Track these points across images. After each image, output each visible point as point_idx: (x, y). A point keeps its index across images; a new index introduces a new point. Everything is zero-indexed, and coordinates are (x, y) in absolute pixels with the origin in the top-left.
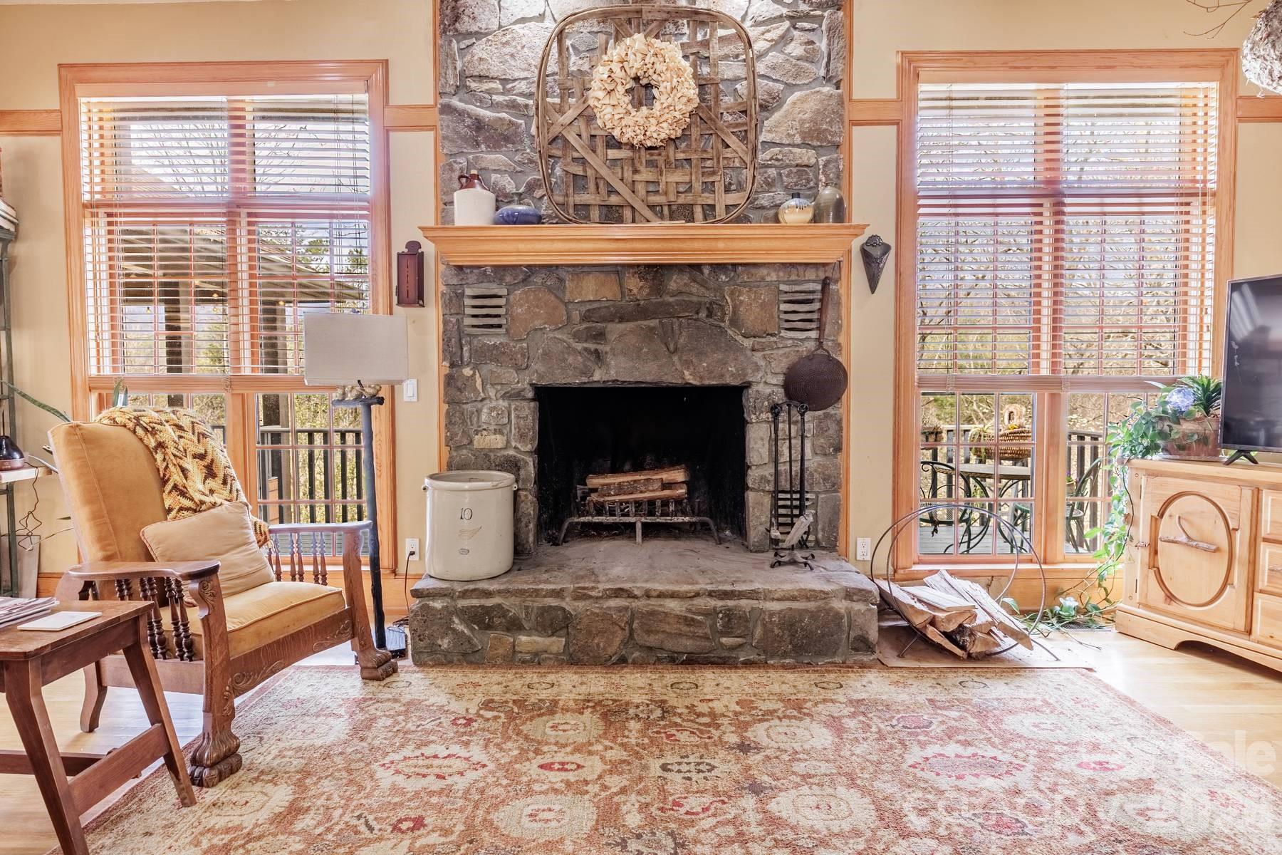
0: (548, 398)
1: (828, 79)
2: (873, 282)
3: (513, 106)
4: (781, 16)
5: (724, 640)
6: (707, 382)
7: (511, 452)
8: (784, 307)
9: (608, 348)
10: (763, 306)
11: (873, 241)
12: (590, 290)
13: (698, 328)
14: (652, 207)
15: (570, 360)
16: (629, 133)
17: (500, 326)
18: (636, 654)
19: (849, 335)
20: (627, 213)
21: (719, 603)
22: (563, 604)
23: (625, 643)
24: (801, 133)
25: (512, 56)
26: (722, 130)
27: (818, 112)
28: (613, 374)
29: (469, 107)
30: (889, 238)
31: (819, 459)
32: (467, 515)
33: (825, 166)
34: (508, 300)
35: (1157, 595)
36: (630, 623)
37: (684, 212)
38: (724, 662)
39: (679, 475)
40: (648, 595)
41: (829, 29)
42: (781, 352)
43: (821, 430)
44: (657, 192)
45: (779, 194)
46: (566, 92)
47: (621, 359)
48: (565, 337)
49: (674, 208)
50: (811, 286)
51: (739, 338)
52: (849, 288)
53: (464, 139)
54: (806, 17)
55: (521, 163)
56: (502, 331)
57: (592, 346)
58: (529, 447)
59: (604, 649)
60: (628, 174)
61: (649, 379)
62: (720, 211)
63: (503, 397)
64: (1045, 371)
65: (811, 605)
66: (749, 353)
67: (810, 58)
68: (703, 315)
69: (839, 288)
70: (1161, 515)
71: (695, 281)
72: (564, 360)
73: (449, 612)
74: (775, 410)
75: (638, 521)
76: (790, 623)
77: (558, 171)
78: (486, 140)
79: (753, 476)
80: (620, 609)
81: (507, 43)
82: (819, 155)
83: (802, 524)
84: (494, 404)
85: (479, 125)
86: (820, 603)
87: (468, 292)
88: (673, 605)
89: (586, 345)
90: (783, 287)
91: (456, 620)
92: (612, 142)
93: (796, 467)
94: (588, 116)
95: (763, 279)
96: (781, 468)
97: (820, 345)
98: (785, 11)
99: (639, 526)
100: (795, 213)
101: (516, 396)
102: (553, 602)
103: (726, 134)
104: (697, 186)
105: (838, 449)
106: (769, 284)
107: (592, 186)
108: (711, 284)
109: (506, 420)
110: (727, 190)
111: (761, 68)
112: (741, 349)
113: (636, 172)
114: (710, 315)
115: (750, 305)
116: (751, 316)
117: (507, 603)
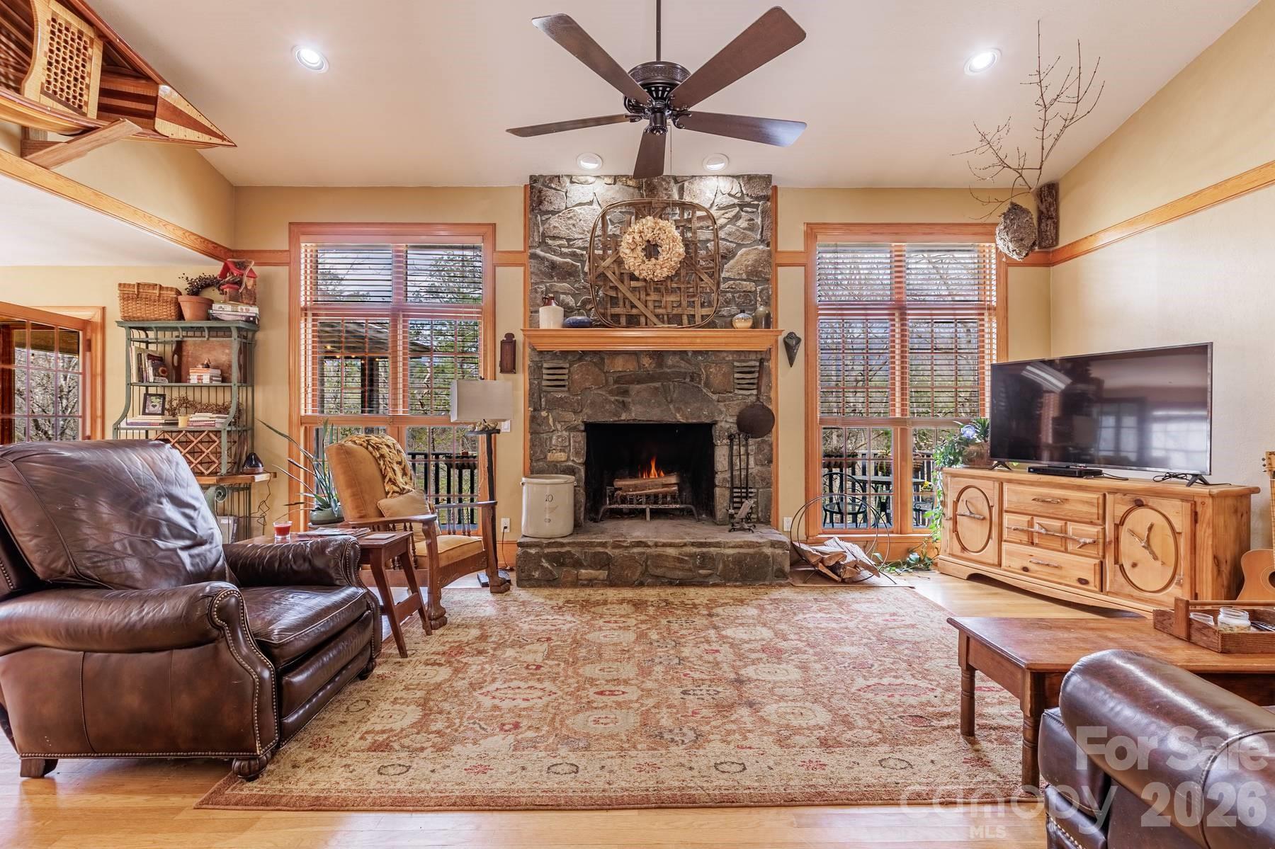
0: (594, 431)
1: (762, 241)
2: (791, 360)
3: (573, 255)
4: (734, 204)
5: (701, 571)
6: (690, 421)
7: (570, 463)
8: (737, 375)
9: (630, 400)
10: (724, 375)
11: (791, 335)
12: (619, 365)
13: (685, 388)
14: (657, 316)
15: (607, 407)
16: (644, 274)
17: (564, 386)
18: (649, 580)
19: (777, 392)
20: (643, 320)
21: (698, 550)
22: (606, 551)
23: (643, 574)
24: (746, 272)
25: (574, 225)
26: (699, 271)
27: (756, 260)
28: (633, 416)
29: (548, 255)
30: (800, 334)
31: (759, 468)
32: (550, 498)
33: (760, 292)
34: (569, 371)
35: (957, 548)
36: (646, 562)
37: (675, 320)
38: (702, 584)
39: (673, 479)
40: (656, 545)
41: (762, 212)
42: (735, 402)
43: (759, 450)
44: (660, 307)
45: (734, 309)
46: (605, 249)
47: (638, 406)
48: (604, 393)
49: (671, 316)
50: (753, 363)
51: (710, 394)
52: (777, 364)
53: (544, 274)
54: (749, 205)
55: (578, 289)
56: (566, 389)
57: (621, 399)
58: (581, 460)
59: (631, 577)
60: (643, 296)
61: (655, 418)
62: (698, 319)
63: (566, 430)
64: (898, 415)
65: (751, 551)
66: (716, 403)
67: (751, 228)
68: (688, 380)
69: (771, 364)
70: (958, 500)
71: (683, 359)
72: (603, 407)
73: (539, 556)
74: (731, 437)
75: (648, 508)
76: (739, 560)
77: (601, 293)
78: (557, 275)
79: (719, 478)
80: (640, 554)
81: (571, 218)
82: (757, 285)
83: (748, 504)
84: (560, 434)
85: (553, 265)
86: (756, 549)
87: (545, 365)
88: (671, 551)
89: (616, 398)
90: (736, 364)
91: (544, 561)
92: (633, 277)
93: (743, 473)
94: (619, 262)
95: (724, 358)
96: (736, 473)
97: (758, 399)
98: (736, 201)
99: (648, 510)
100: (742, 322)
101: (575, 429)
102: (600, 549)
103: (702, 273)
104: (684, 303)
105: (770, 461)
106: (728, 362)
107: (621, 303)
108: (693, 362)
109: (567, 444)
110: (702, 305)
111: (722, 234)
112: (711, 401)
113: (648, 295)
114: (692, 379)
115: (716, 374)
116: (717, 380)
117: (573, 551)
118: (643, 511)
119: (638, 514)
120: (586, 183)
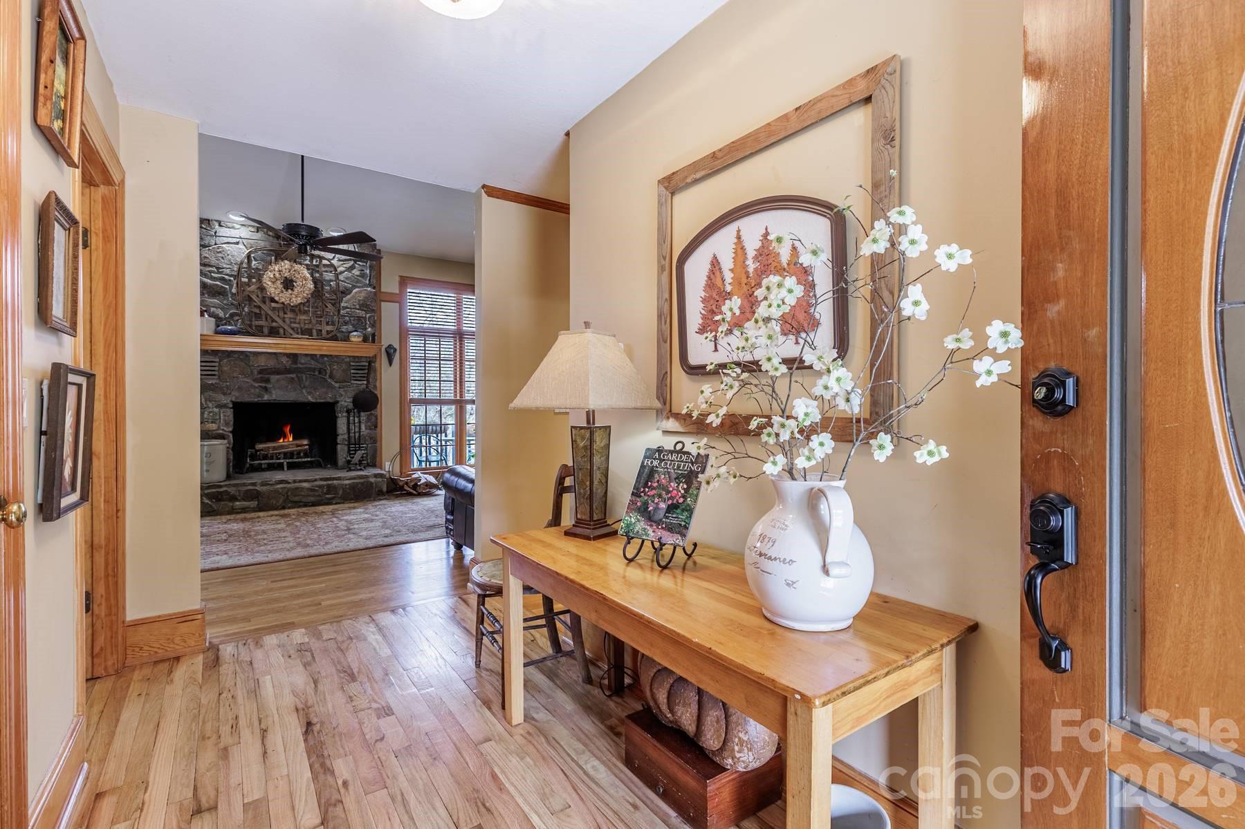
0: (238, 408)
1: (370, 285)
2: (390, 362)
3: (222, 280)
5: (327, 496)
6: (319, 401)
7: (221, 432)
8: (352, 371)
9: (271, 386)
10: (343, 370)
11: (390, 346)
12: (262, 362)
13: (314, 379)
14: (293, 329)
15: (253, 391)
16: (283, 300)
17: (214, 375)
18: (290, 505)
19: (381, 382)
20: (281, 331)
21: (325, 483)
22: (256, 488)
23: (284, 501)
24: (359, 304)
25: (222, 258)
26: (324, 300)
27: (366, 297)
28: (274, 397)
30: (397, 346)
31: (368, 431)
32: (208, 455)
33: (369, 318)
34: (220, 364)
36: (287, 493)
37: (307, 332)
38: (328, 503)
39: (305, 442)
40: (295, 482)
41: (370, 267)
42: (351, 389)
43: (368, 419)
44: (295, 323)
45: (350, 327)
46: (250, 277)
47: (278, 391)
48: (249, 381)
49: (303, 330)
50: (364, 364)
51: (333, 383)
52: (381, 364)
55: (226, 304)
56: (216, 377)
57: (263, 385)
58: (231, 429)
59: (276, 503)
60: (281, 314)
61: (291, 399)
62: (324, 332)
63: (216, 407)
64: (458, 397)
65: (362, 481)
66: (338, 389)
67: (363, 275)
68: (317, 373)
69: (377, 365)
71: (312, 360)
72: (249, 391)
74: (348, 412)
75: (285, 462)
76: (353, 487)
77: (246, 309)
78: (208, 292)
79: (339, 439)
80: (283, 488)
81: (220, 252)
82: (366, 313)
83: (359, 454)
84: (211, 410)
85: (204, 286)
86: (365, 480)
88: (305, 485)
89: (260, 384)
90: (352, 364)
91: (205, 498)
92: (273, 300)
93: (357, 435)
94: (262, 289)
95: (343, 360)
96: (352, 435)
97: (367, 387)
99: (285, 464)
100: (356, 337)
101: (225, 406)
102: (251, 488)
103: (327, 302)
104: (314, 321)
105: (376, 427)
106: (346, 362)
107: (264, 317)
108: (321, 362)
109: (218, 417)
110: (327, 324)
111: (341, 277)
112: (334, 387)
113: (285, 313)
114: (320, 373)
115: (338, 370)
116: (338, 374)
117: (229, 490)
118: (282, 464)
119: (279, 467)
120: (233, 228)
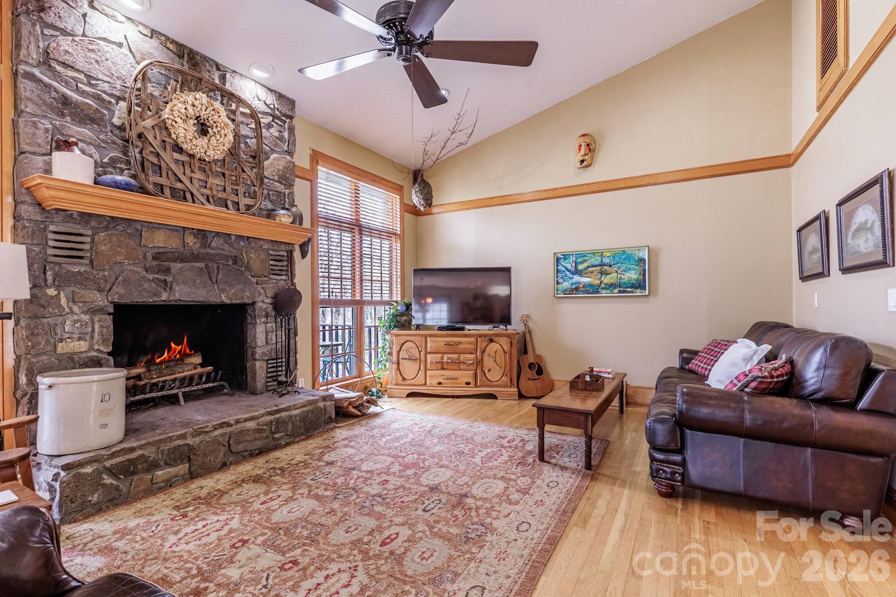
0: (123, 313)
1: (287, 153)
2: (304, 254)
3: (97, 98)
4: (268, 113)
5: (275, 436)
6: (234, 302)
7: (94, 354)
8: (271, 262)
9: (171, 279)
10: (262, 261)
12: (160, 240)
13: (229, 270)
14: (204, 196)
15: (146, 286)
16: (194, 150)
17: (84, 258)
18: (231, 459)
20: (189, 196)
21: (272, 417)
22: (187, 442)
23: (226, 454)
24: (278, 175)
25: (97, 61)
26: (242, 163)
27: (285, 167)
28: (177, 296)
29: (55, 84)
33: (288, 195)
34: (93, 241)
35: (400, 378)
36: (228, 441)
37: (222, 203)
38: (276, 448)
39: (198, 360)
40: (237, 422)
41: (288, 129)
42: (270, 285)
44: (205, 187)
46: (144, 106)
47: (182, 286)
48: (139, 270)
49: (215, 198)
50: (283, 253)
51: (250, 277)
53: (50, 107)
54: (279, 118)
55: (103, 141)
56: (86, 261)
57: (162, 277)
58: (109, 349)
59: (214, 462)
60: (188, 171)
61: (201, 299)
62: (242, 207)
63: (86, 312)
64: (358, 298)
65: (310, 408)
66: (256, 285)
67: (281, 138)
68: (230, 263)
70: (400, 350)
71: (226, 243)
72: (141, 285)
73: (98, 474)
75: (179, 392)
78: (71, 115)
79: (258, 352)
80: (222, 435)
81: (92, 51)
82: (285, 189)
84: (76, 317)
85: (65, 101)
86: (314, 406)
87: (52, 228)
88: (251, 425)
89: (156, 276)
90: (271, 252)
91: (105, 477)
92: (178, 149)
93: (279, 346)
94: (164, 127)
95: (261, 247)
97: (287, 284)
98: (269, 111)
99: (180, 395)
100: (285, 217)
101: (99, 310)
102: (180, 442)
103: (245, 165)
104: (228, 190)
106: (264, 250)
107: (164, 173)
108: (236, 245)
109: (90, 330)
110: (246, 196)
112: (251, 283)
113: (192, 171)
114: (235, 263)
115: (255, 259)
116: (256, 266)
117: (145, 452)
118: (176, 396)
119: (173, 400)
120: (113, 17)
